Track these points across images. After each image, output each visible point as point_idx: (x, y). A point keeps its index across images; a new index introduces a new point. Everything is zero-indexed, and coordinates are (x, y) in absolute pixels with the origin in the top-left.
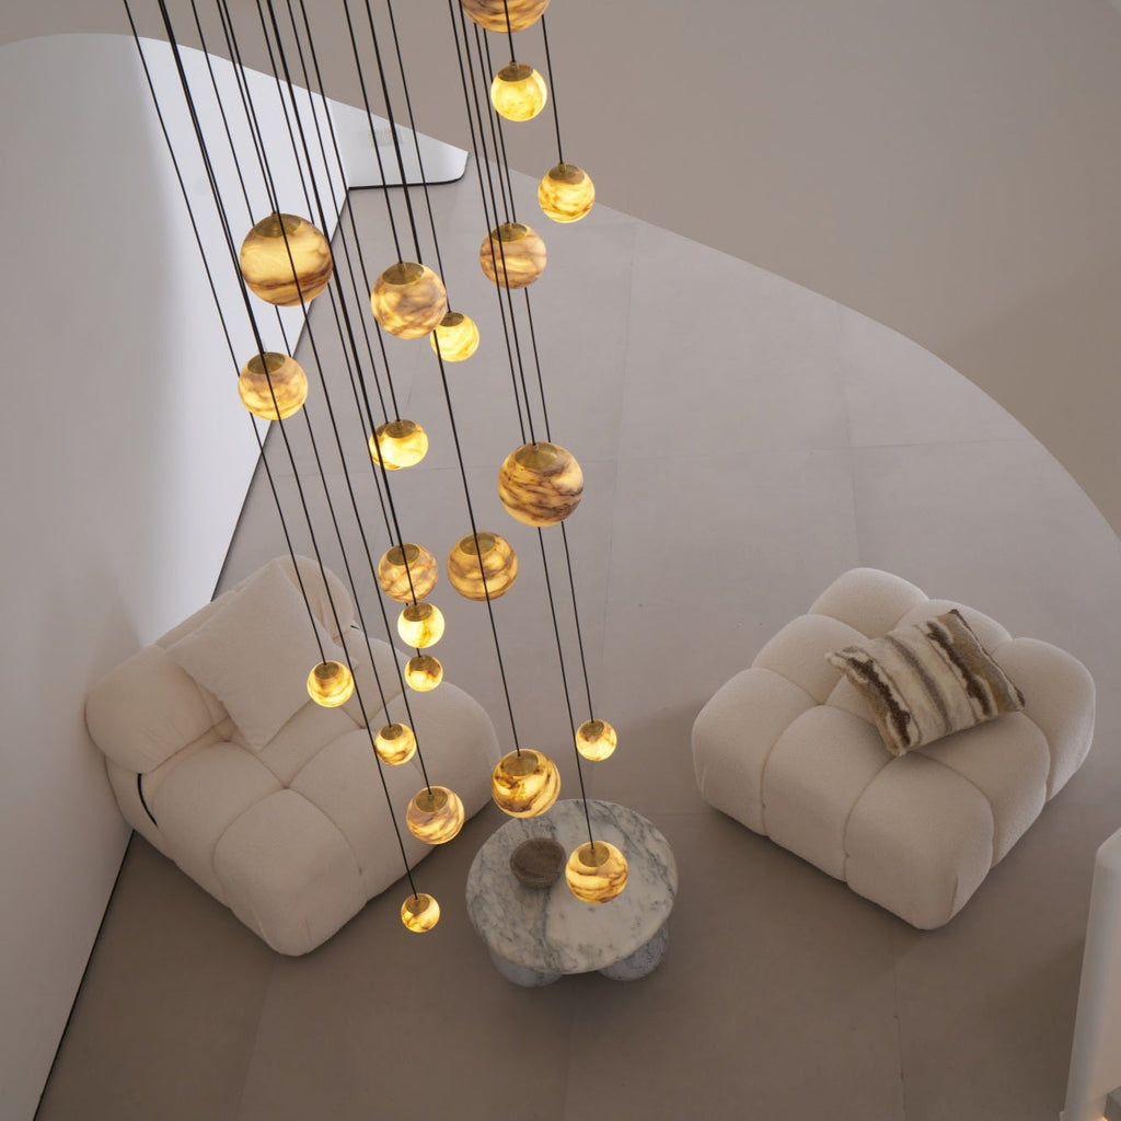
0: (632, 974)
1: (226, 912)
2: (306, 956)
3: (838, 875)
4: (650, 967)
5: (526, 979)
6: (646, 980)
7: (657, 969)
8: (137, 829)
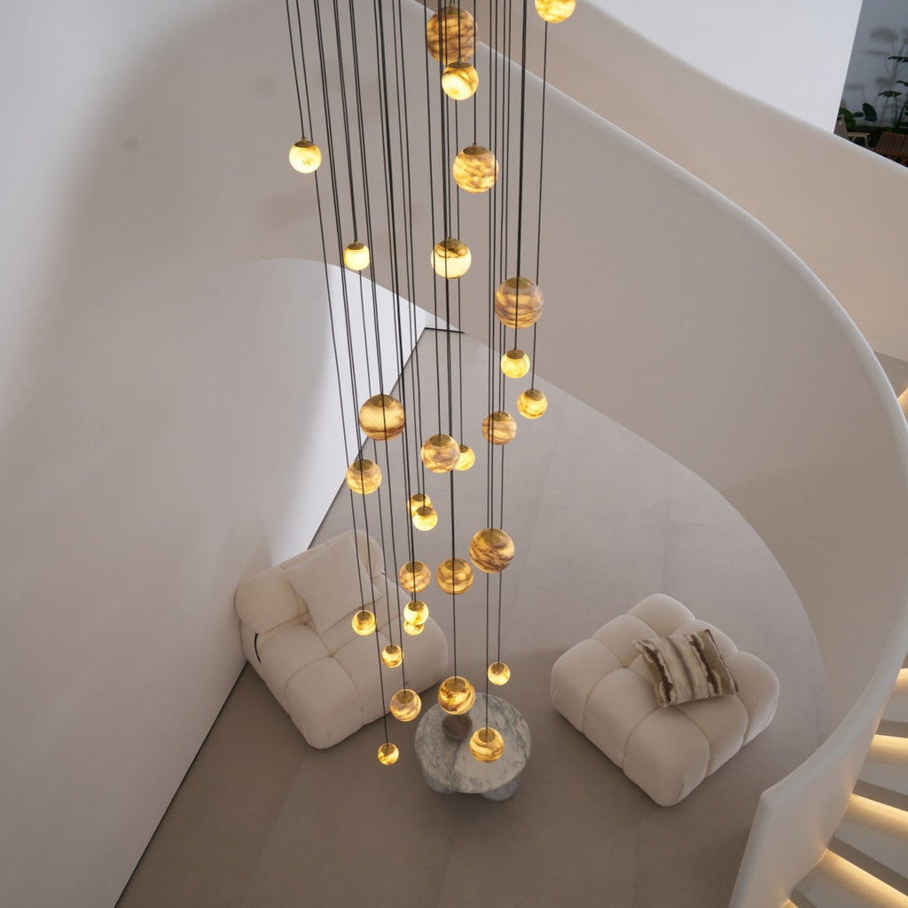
0: (497, 798)
1: (287, 717)
2: (325, 750)
3: (619, 765)
4: (507, 796)
5: (439, 789)
6: (503, 802)
7: (511, 798)
8: (250, 661)
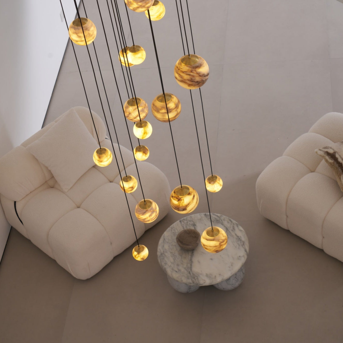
0: (229, 287)
1: (54, 262)
2: (88, 280)
3: (320, 247)
4: (237, 284)
5: (183, 289)
6: (235, 290)
7: (240, 286)
